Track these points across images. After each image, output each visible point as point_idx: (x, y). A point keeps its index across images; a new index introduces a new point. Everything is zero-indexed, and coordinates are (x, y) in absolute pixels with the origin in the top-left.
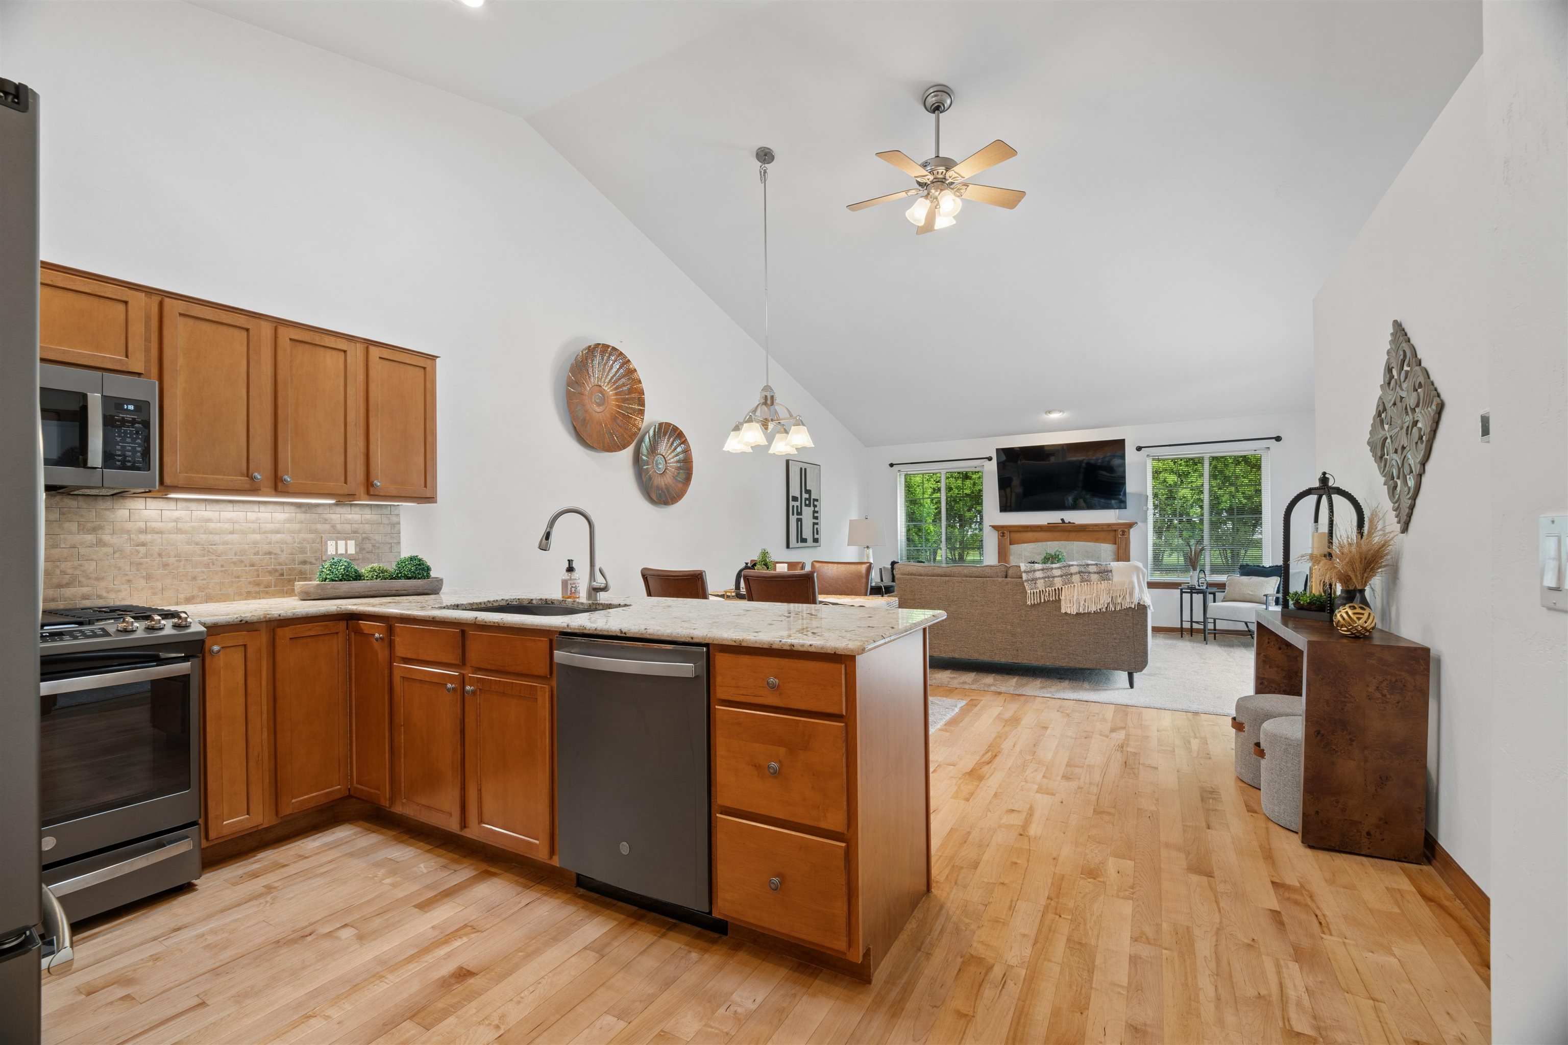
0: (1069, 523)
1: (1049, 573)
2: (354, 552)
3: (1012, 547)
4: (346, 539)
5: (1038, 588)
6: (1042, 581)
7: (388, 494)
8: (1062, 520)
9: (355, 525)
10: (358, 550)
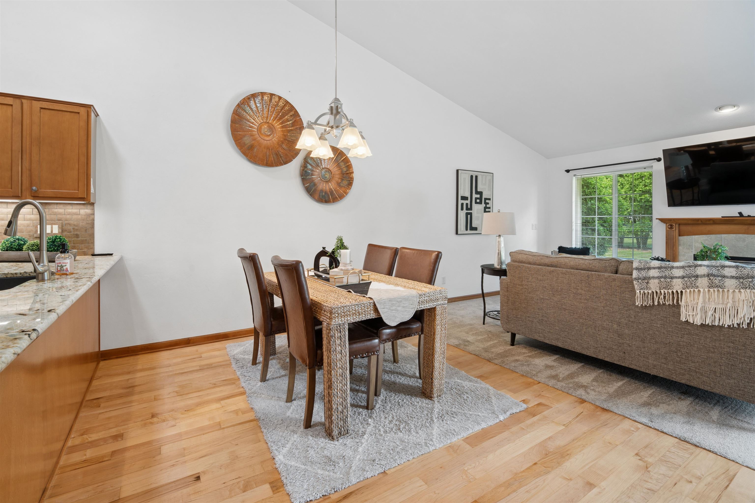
0: (749, 216)
1: (667, 273)
2: (57, 232)
3: (681, 238)
4: (52, 224)
5: (650, 289)
6: (657, 281)
7: (46, 196)
8: (740, 213)
9: (59, 216)
10: (60, 231)
